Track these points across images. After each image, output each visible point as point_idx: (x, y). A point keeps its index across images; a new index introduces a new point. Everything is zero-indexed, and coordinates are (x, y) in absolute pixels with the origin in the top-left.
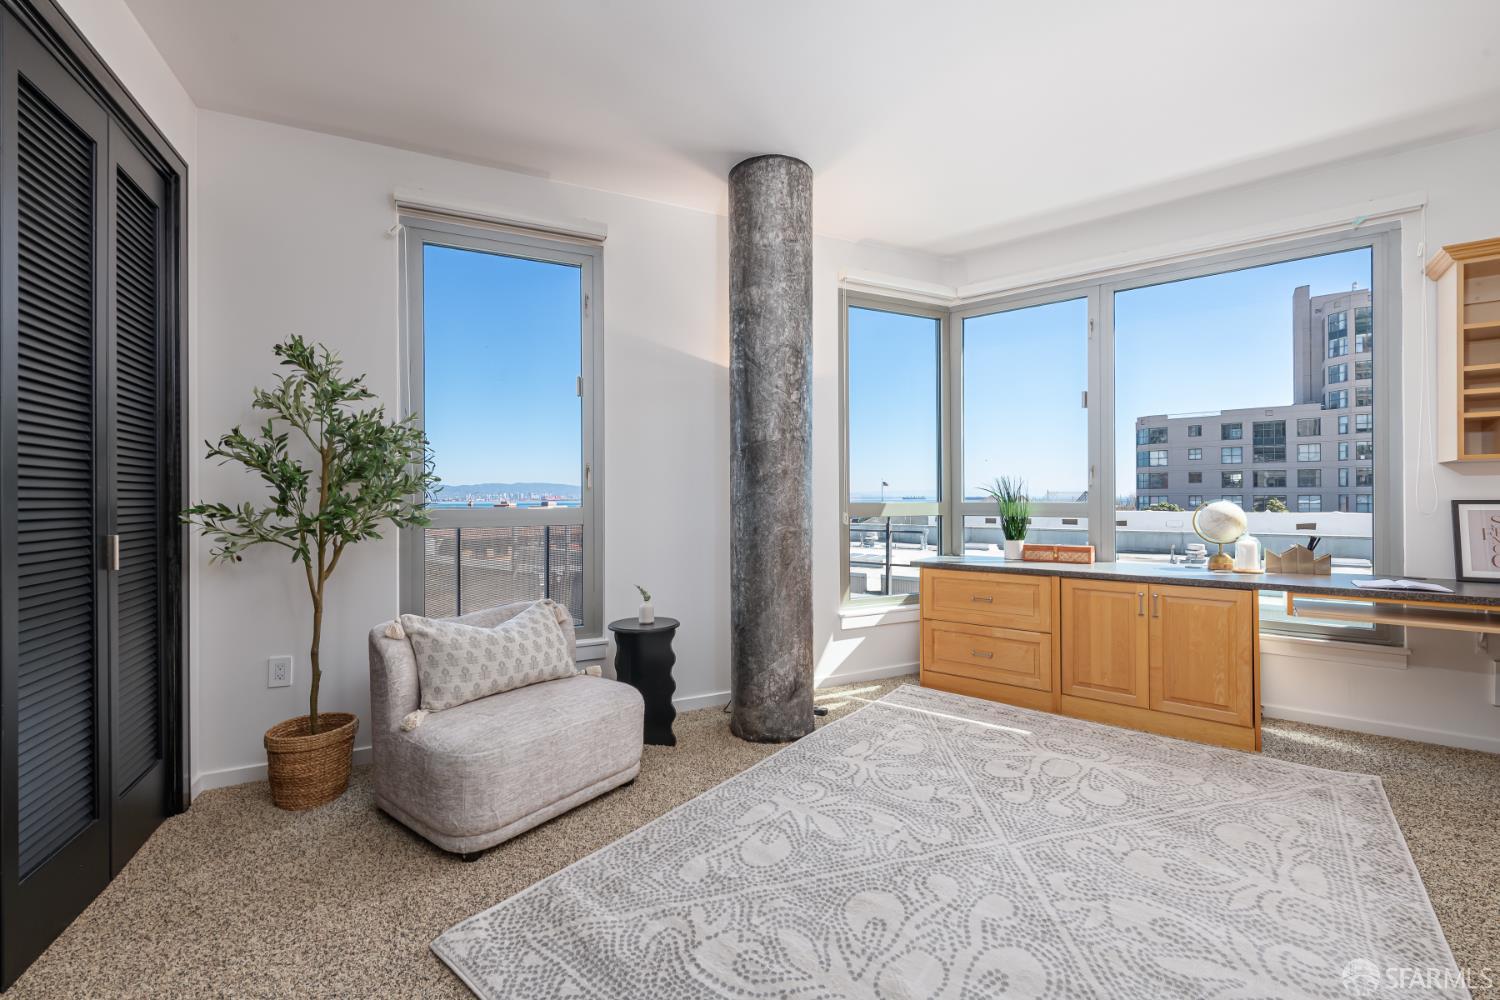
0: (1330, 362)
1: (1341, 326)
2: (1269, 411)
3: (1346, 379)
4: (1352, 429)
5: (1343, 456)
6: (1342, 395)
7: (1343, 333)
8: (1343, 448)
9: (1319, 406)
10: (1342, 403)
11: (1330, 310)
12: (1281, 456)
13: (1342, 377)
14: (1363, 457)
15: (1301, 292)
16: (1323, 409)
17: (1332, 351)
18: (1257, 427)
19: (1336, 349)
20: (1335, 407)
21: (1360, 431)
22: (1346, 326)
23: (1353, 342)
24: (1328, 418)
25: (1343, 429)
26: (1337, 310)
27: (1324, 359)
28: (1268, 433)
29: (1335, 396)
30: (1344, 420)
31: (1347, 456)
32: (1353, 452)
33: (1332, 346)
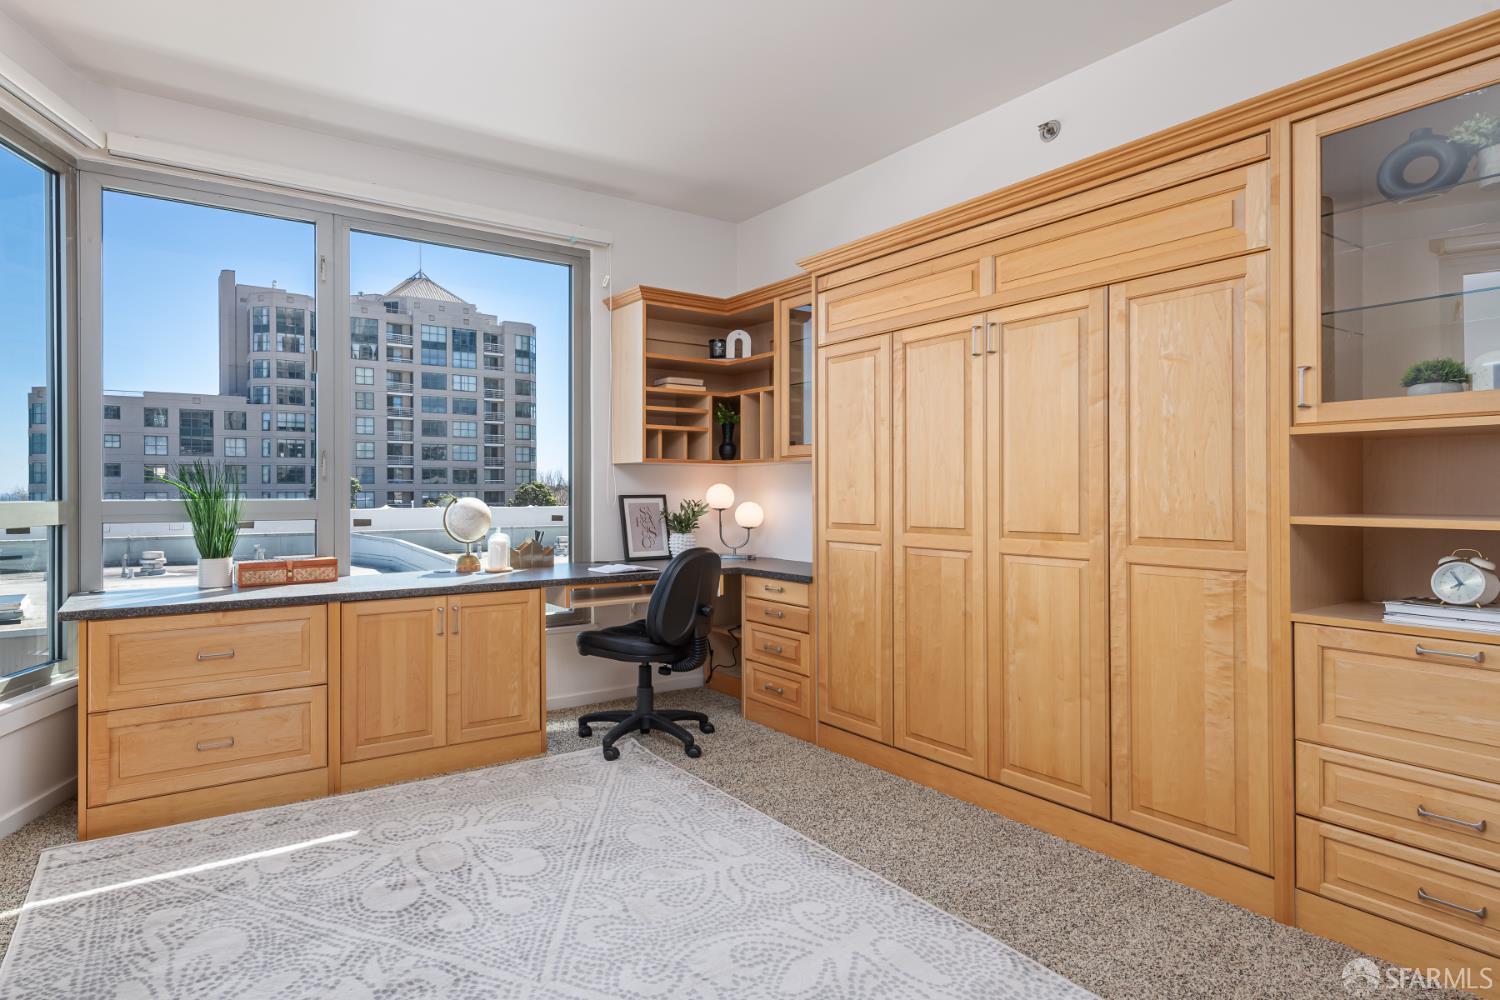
0: (255, 356)
1: (265, 321)
2: (196, 398)
3: (269, 376)
4: (274, 427)
5: (266, 453)
6: (265, 391)
7: (266, 328)
8: (266, 445)
9: (245, 399)
10: (265, 400)
11: (254, 303)
12: (208, 448)
13: (265, 373)
14: (282, 455)
15: (227, 277)
16: (248, 402)
17: (256, 345)
18: (183, 414)
19: (260, 343)
20: (258, 402)
21: (281, 429)
22: (268, 321)
23: (274, 339)
24: (253, 411)
25: (266, 426)
26: (261, 304)
27: (249, 351)
28: (196, 423)
29: (259, 391)
30: (267, 417)
31: (269, 452)
32: (274, 450)
33: (256, 339)
